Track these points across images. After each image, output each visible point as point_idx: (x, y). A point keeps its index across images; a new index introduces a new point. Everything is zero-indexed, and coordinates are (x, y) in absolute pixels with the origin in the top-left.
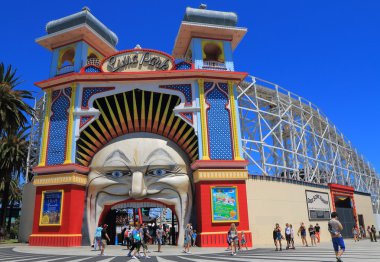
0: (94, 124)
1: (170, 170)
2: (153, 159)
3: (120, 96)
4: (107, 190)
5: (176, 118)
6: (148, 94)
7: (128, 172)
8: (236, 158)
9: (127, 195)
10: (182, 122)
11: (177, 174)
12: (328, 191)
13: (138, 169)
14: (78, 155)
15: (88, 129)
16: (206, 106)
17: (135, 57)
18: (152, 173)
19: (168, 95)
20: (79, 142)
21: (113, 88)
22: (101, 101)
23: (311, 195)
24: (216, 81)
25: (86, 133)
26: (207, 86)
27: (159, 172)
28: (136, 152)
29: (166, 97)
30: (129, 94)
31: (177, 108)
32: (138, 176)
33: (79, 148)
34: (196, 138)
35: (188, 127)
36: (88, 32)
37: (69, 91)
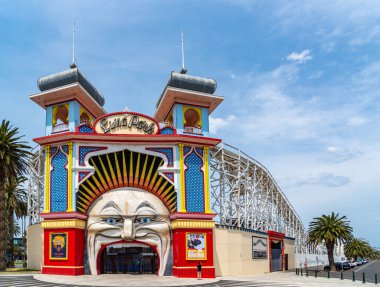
0: (90, 179)
1: (154, 218)
2: (140, 209)
3: (111, 155)
4: (104, 233)
5: (159, 177)
6: (135, 154)
7: (120, 219)
8: (207, 211)
9: (120, 237)
10: (164, 180)
11: (159, 222)
12: (267, 237)
13: (128, 217)
14: (78, 205)
15: (85, 183)
16: (185, 168)
17: (125, 120)
18: (139, 221)
19: (153, 157)
20: (78, 194)
21: (106, 148)
22: (95, 159)
23: (255, 240)
24: (193, 146)
25: (84, 186)
26: (186, 149)
27: (145, 221)
28: (127, 203)
29: (151, 157)
30: (119, 154)
31: (160, 168)
32: (128, 223)
33: (78, 199)
34: (175, 194)
35: (169, 184)
36: (81, 91)
37: (66, 148)
